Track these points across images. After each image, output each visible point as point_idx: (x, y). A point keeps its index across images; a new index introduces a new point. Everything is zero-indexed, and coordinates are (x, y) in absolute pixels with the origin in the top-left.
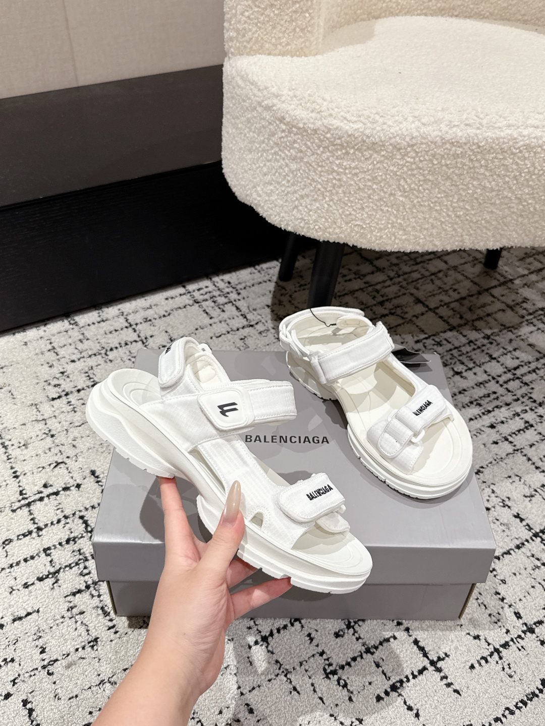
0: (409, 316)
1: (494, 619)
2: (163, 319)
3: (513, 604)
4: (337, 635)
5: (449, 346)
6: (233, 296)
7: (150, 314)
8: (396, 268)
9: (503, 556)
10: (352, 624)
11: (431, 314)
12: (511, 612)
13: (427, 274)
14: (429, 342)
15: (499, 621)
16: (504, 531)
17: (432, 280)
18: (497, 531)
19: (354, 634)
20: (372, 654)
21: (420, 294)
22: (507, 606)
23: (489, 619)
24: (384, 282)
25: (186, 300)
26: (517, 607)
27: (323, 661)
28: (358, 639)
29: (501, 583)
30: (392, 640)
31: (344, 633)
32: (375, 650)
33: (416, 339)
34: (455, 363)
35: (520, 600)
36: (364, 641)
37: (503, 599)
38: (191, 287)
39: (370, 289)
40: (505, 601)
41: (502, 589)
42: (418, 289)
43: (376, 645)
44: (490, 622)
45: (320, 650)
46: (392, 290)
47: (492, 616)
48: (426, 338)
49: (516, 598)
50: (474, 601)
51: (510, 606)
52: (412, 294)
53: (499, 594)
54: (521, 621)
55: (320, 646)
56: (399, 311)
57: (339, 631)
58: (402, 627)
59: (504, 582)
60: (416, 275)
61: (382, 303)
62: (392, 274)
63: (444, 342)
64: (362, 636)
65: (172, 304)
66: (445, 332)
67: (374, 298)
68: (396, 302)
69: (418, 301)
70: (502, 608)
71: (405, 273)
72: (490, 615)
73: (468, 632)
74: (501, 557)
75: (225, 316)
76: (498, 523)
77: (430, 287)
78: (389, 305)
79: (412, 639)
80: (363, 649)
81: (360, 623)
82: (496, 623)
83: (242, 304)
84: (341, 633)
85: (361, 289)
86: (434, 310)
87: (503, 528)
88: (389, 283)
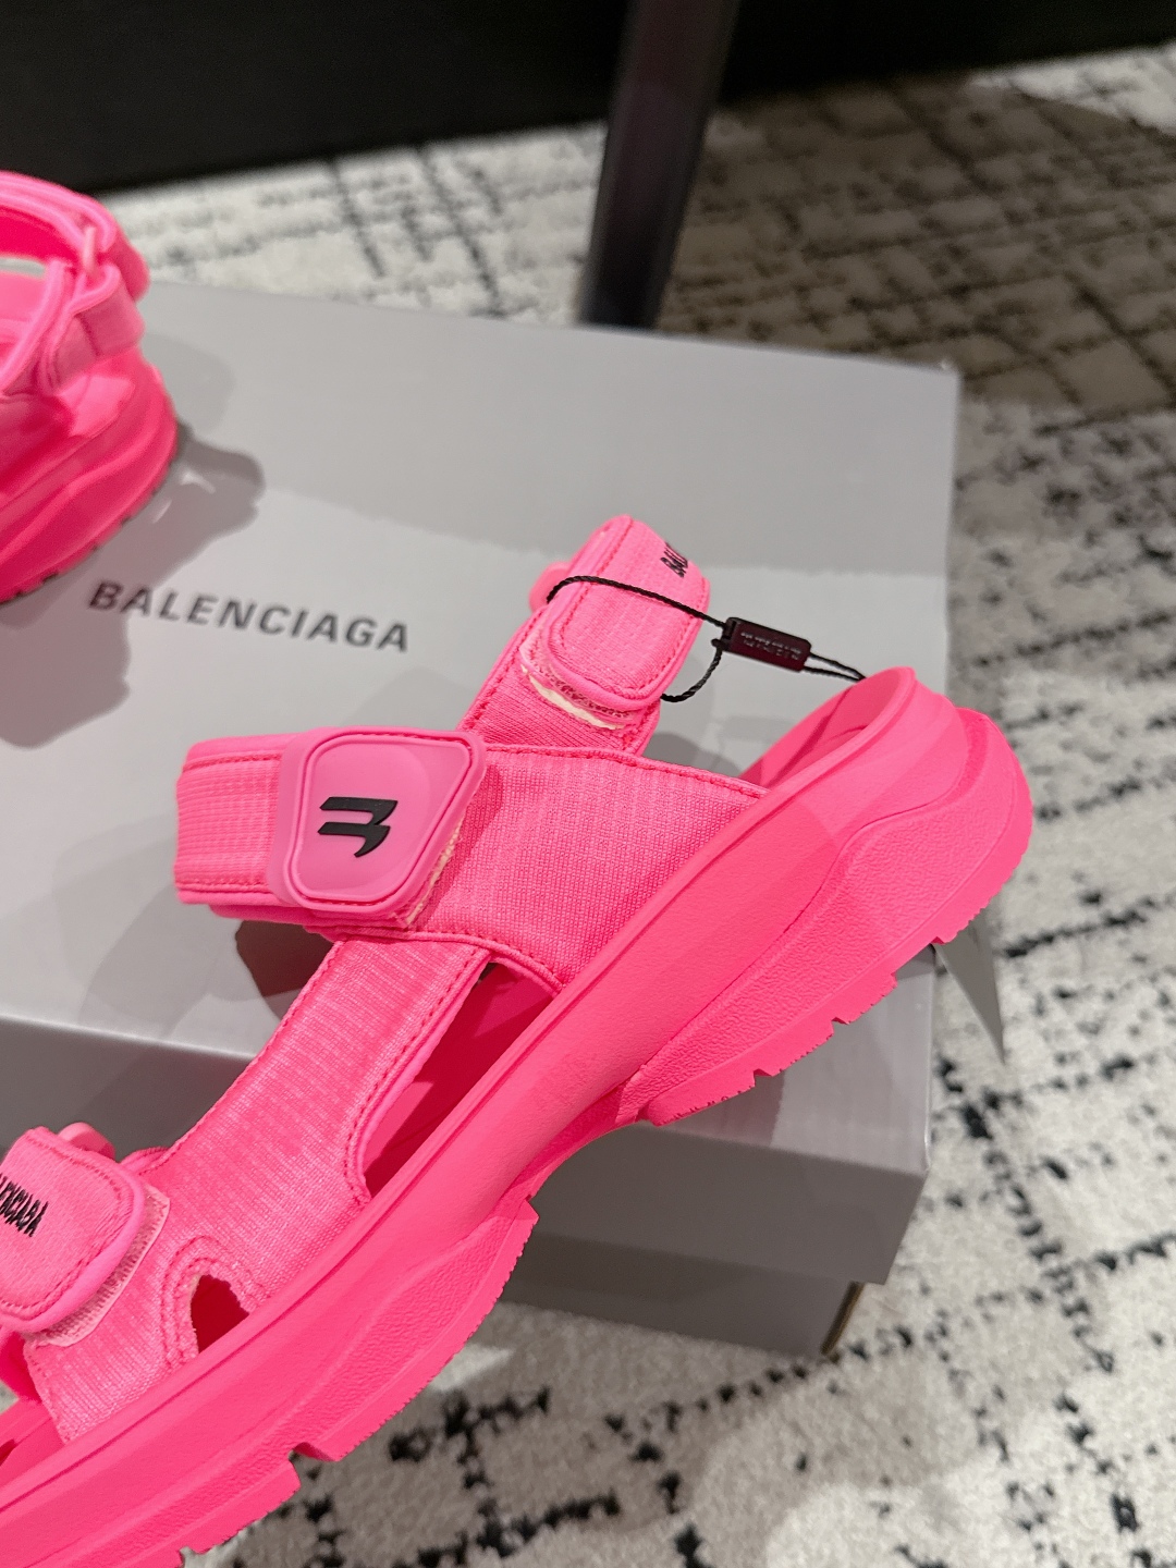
0: (1041, 344)
1: (1025, 1511)
2: (232, 261)
3: (1120, 1463)
4: (401, 1450)
5: (1151, 460)
6: (477, 214)
7: (196, 238)
8: (1040, 191)
9: (1131, 1256)
10: (472, 1417)
11: (1119, 349)
12: (1099, 1491)
13: (1141, 218)
14: (1088, 437)
15: (1041, 1519)
16: (1162, 1159)
17: (1152, 244)
18: (1136, 1156)
19: (462, 1460)
20: (504, 1552)
21: (1102, 280)
22: (1090, 1465)
23: (1003, 1502)
24: (987, 227)
25: (324, 209)
26: (1131, 1479)
27: (311, 1539)
28: (470, 1482)
29: (1093, 1362)
30: (598, 1514)
31: (428, 1446)
32: (517, 1540)
33: (1043, 418)
34: (1156, 517)
35: (1152, 1450)
36: (493, 1493)
37: (1081, 1435)
38: (357, 173)
39: (936, 244)
40: (1089, 1443)
41: (1090, 1391)
42: (1095, 261)
43: (533, 1521)
44: (1004, 1518)
45: (317, 1494)
46: (1007, 254)
47: (1020, 1497)
48: (1078, 425)
49: (1134, 1440)
50: (967, 1420)
51: (1104, 1468)
52: (1071, 277)
53: (1072, 1407)
54: (1131, 1541)
55: (322, 1477)
56: (1012, 324)
57: (412, 1437)
58: (653, 1472)
59: (1106, 1363)
60: (1103, 219)
61: (960, 292)
62: (1023, 203)
63: (1140, 445)
64: (490, 1473)
65: (275, 216)
66: (1150, 408)
67: (939, 270)
68: (1008, 293)
69: (1088, 299)
70: (1070, 1469)
71: (1069, 210)
72: (1013, 1490)
73: (904, 1540)
74: (1123, 1262)
75: (424, 270)
76: (1150, 1124)
77: (1138, 261)
78: (983, 301)
79: (678, 1525)
80: (478, 1526)
81: (503, 1421)
82: (1027, 1527)
83: (495, 244)
84: (418, 1445)
85: (905, 241)
86: (1134, 336)
87: (1163, 1145)
88: (1005, 231)
